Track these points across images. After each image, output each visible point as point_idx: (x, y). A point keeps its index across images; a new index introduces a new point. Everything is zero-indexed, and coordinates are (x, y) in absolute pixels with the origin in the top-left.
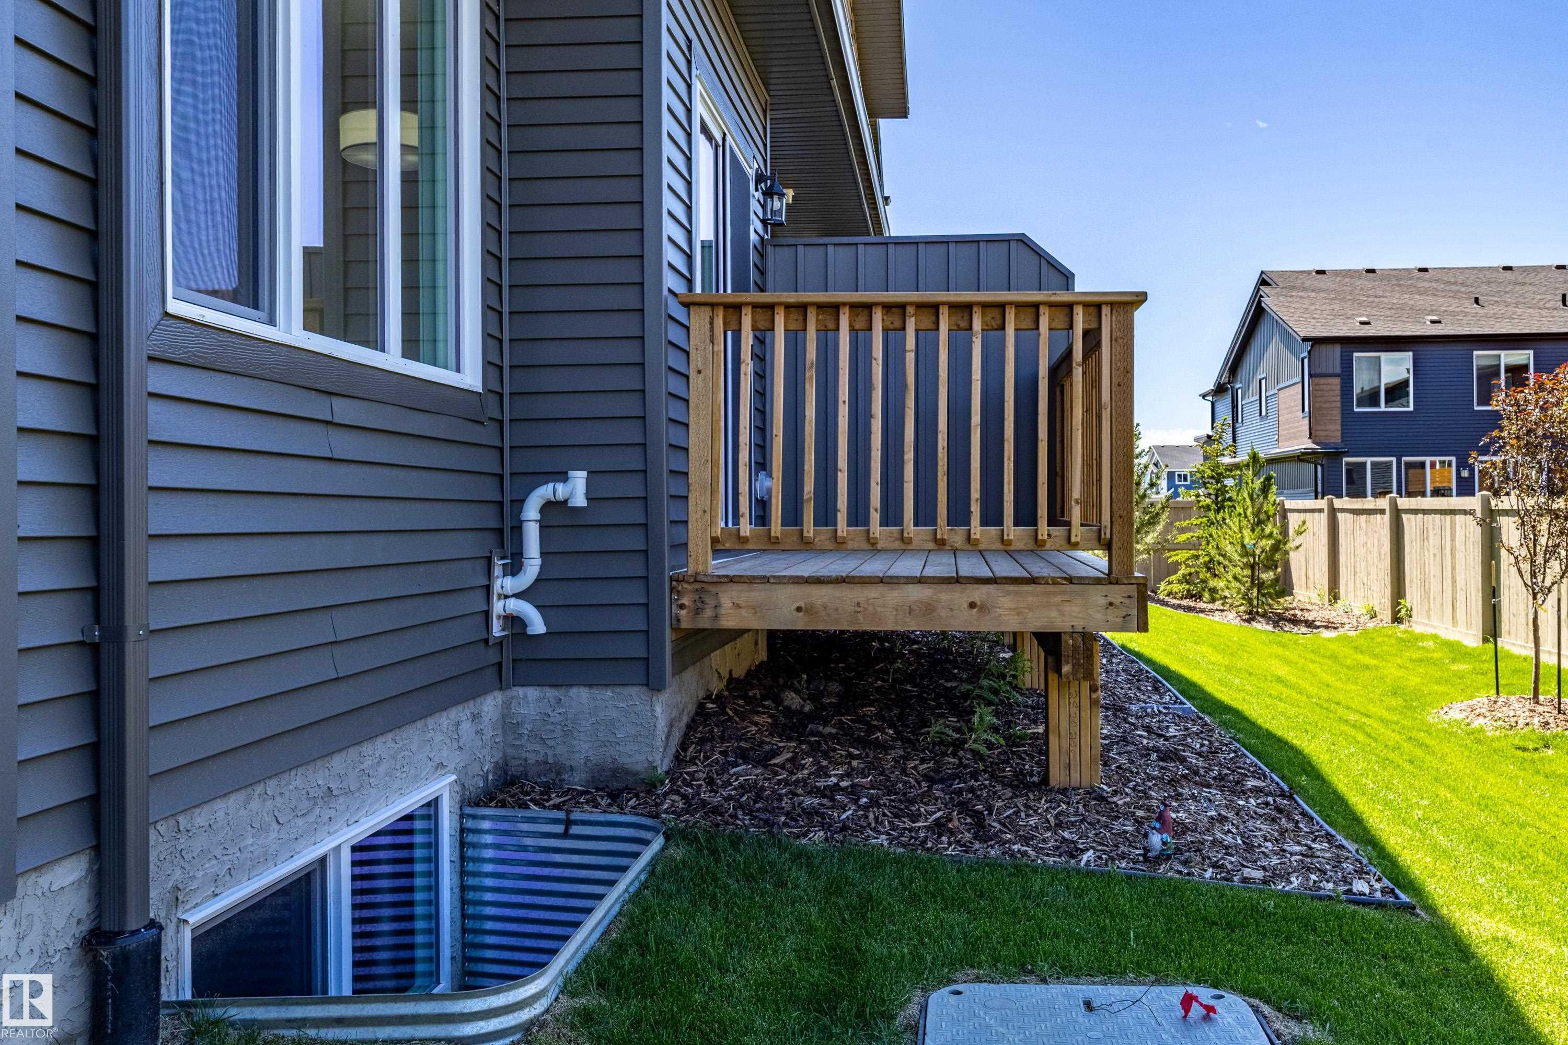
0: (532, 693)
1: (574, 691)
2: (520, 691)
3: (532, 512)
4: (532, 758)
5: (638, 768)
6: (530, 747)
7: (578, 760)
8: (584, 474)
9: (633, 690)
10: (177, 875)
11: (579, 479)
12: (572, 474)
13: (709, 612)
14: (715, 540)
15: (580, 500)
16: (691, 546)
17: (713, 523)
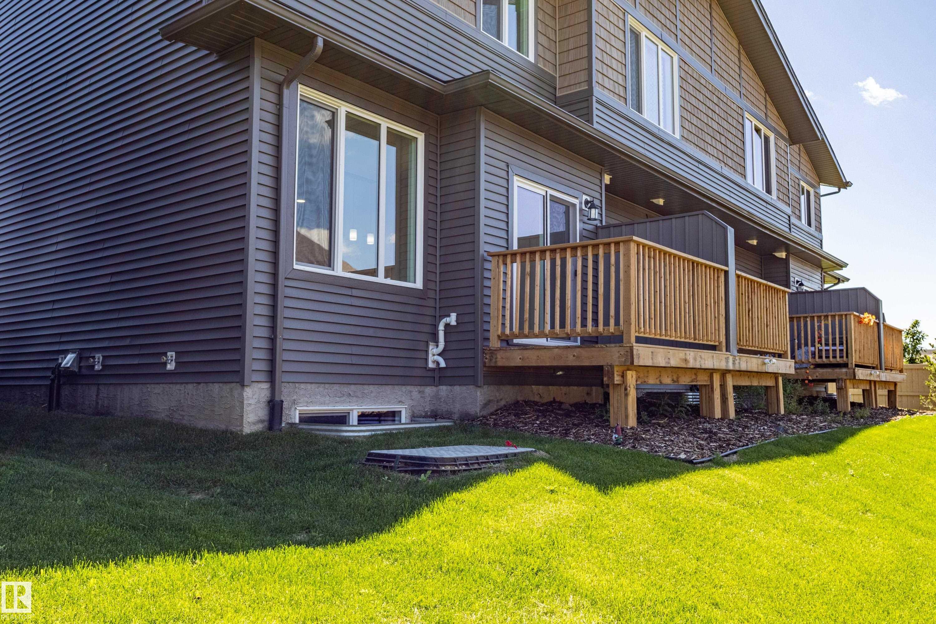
0: (444, 388)
1: (455, 387)
2: (441, 387)
3: (441, 327)
4: (444, 410)
5: (473, 413)
6: (444, 406)
7: (456, 410)
8: (455, 314)
9: (471, 387)
10: (295, 397)
11: (454, 316)
12: (451, 314)
13: (494, 360)
14: (499, 336)
15: (454, 323)
16: (491, 339)
17: (497, 330)
